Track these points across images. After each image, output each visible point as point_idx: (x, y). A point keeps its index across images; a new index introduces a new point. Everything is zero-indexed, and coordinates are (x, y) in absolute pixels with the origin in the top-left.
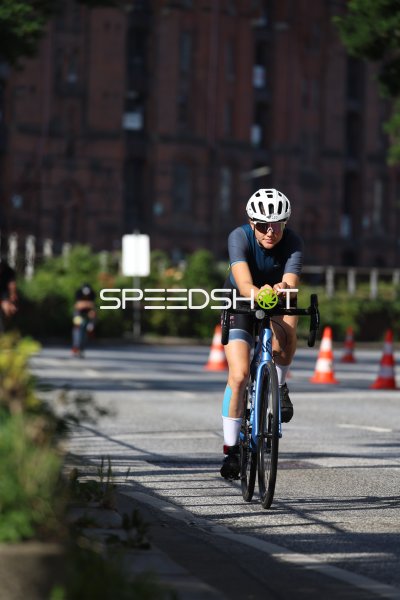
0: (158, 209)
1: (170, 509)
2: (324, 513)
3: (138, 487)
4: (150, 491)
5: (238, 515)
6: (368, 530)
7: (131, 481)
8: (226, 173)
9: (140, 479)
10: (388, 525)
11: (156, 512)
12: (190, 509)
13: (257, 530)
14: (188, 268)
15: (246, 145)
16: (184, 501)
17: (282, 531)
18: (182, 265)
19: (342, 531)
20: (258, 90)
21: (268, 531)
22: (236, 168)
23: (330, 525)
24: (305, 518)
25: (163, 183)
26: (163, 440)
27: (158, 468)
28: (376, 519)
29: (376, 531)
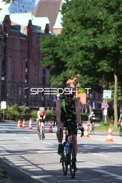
0: (8, 95)
1: (11, 164)
2: (40, 165)
3: (5, 159)
4: (7, 160)
5: (24, 166)
6: (48, 169)
7: (4, 157)
8: (20, 88)
9: (5, 156)
10: (52, 168)
11: (8, 165)
12: (15, 164)
13: (28, 170)
14: (13, 107)
15: (24, 83)
16: (14, 162)
17: (32, 170)
18: (12, 107)
19: (43, 170)
20: (26, 73)
21: (30, 170)
22: (22, 87)
23: (41, 168)
24: (37, 166)
25: (9, 90)
26: (9, 146)
27: (8, 154)
28: (50, 167)
29: (50, 170)
